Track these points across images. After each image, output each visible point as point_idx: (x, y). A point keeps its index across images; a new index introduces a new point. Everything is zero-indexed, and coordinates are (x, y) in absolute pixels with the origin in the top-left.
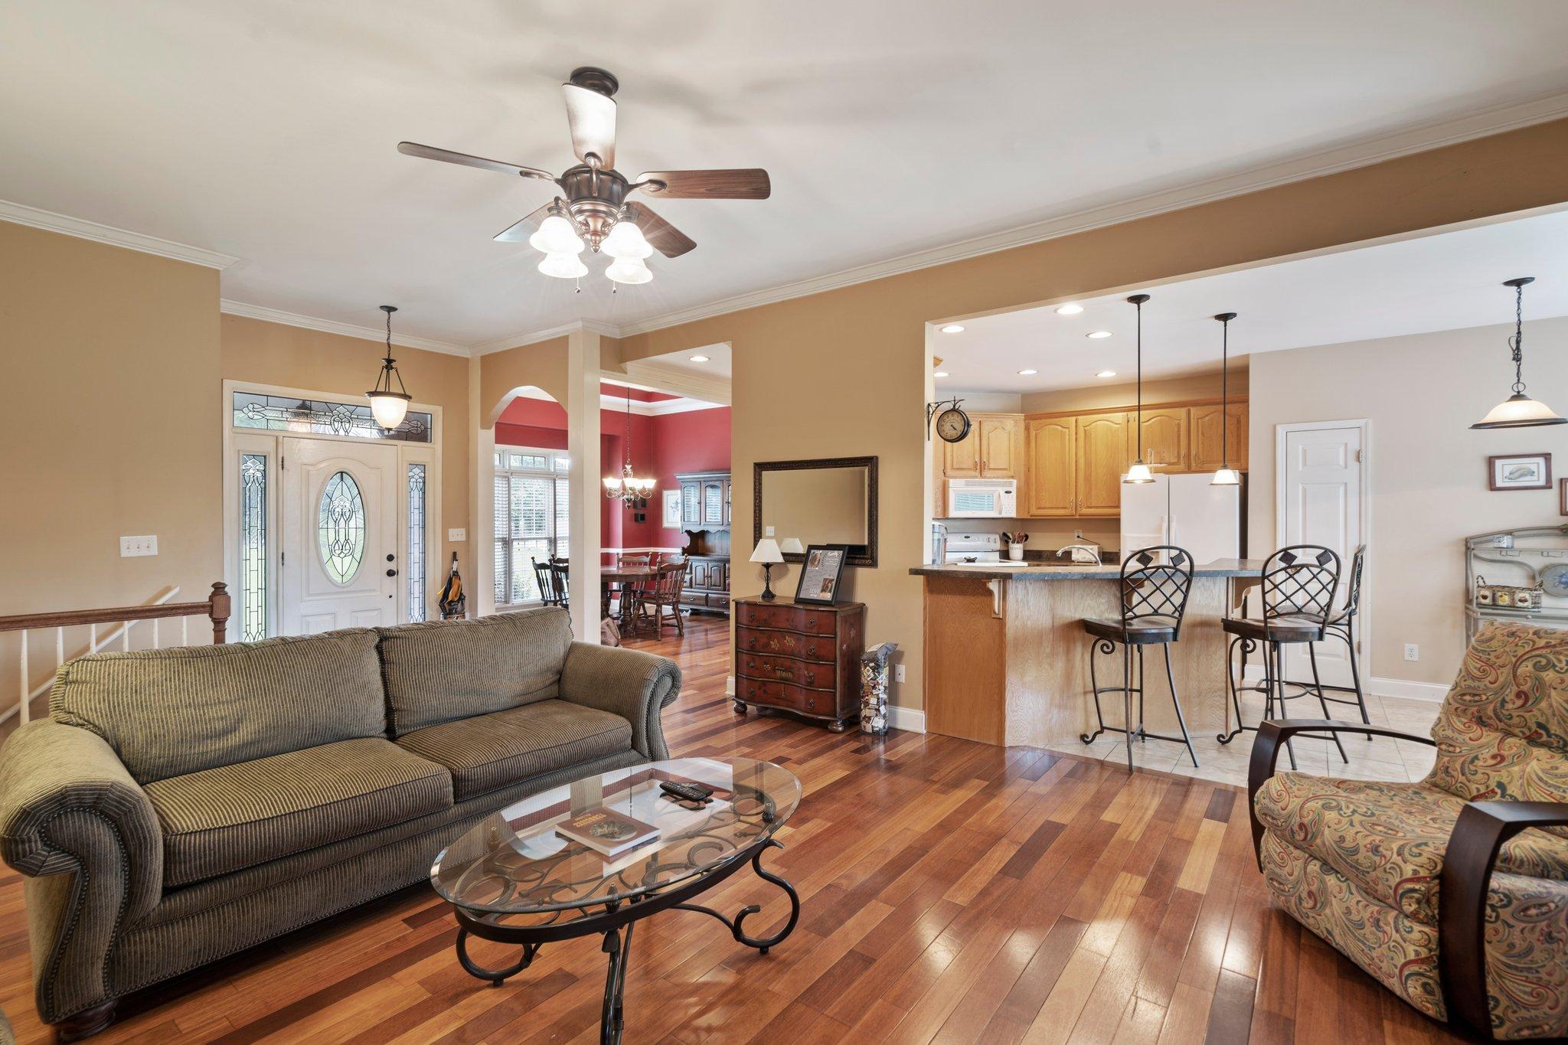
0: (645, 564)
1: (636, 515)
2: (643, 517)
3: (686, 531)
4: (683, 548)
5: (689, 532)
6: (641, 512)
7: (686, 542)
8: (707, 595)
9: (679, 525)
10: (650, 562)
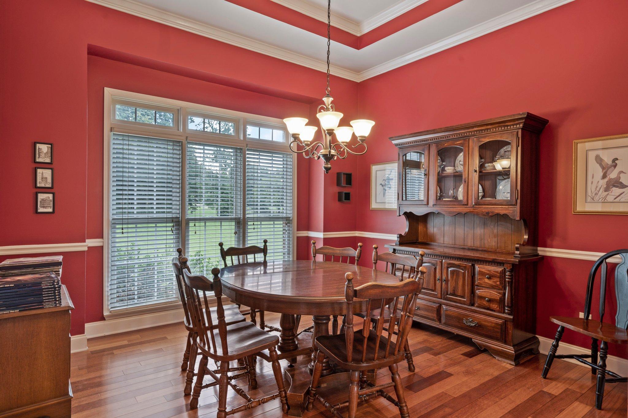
0: (352, 260)
1: (340, 194)
2: (348, 196)
3: (406, 214)
4: (400, 236)
5: (409, 216)
6: (346, 191)
7: (404, 227)
8: (440, 307)
9: (395, 206)
10: (360, 257)
